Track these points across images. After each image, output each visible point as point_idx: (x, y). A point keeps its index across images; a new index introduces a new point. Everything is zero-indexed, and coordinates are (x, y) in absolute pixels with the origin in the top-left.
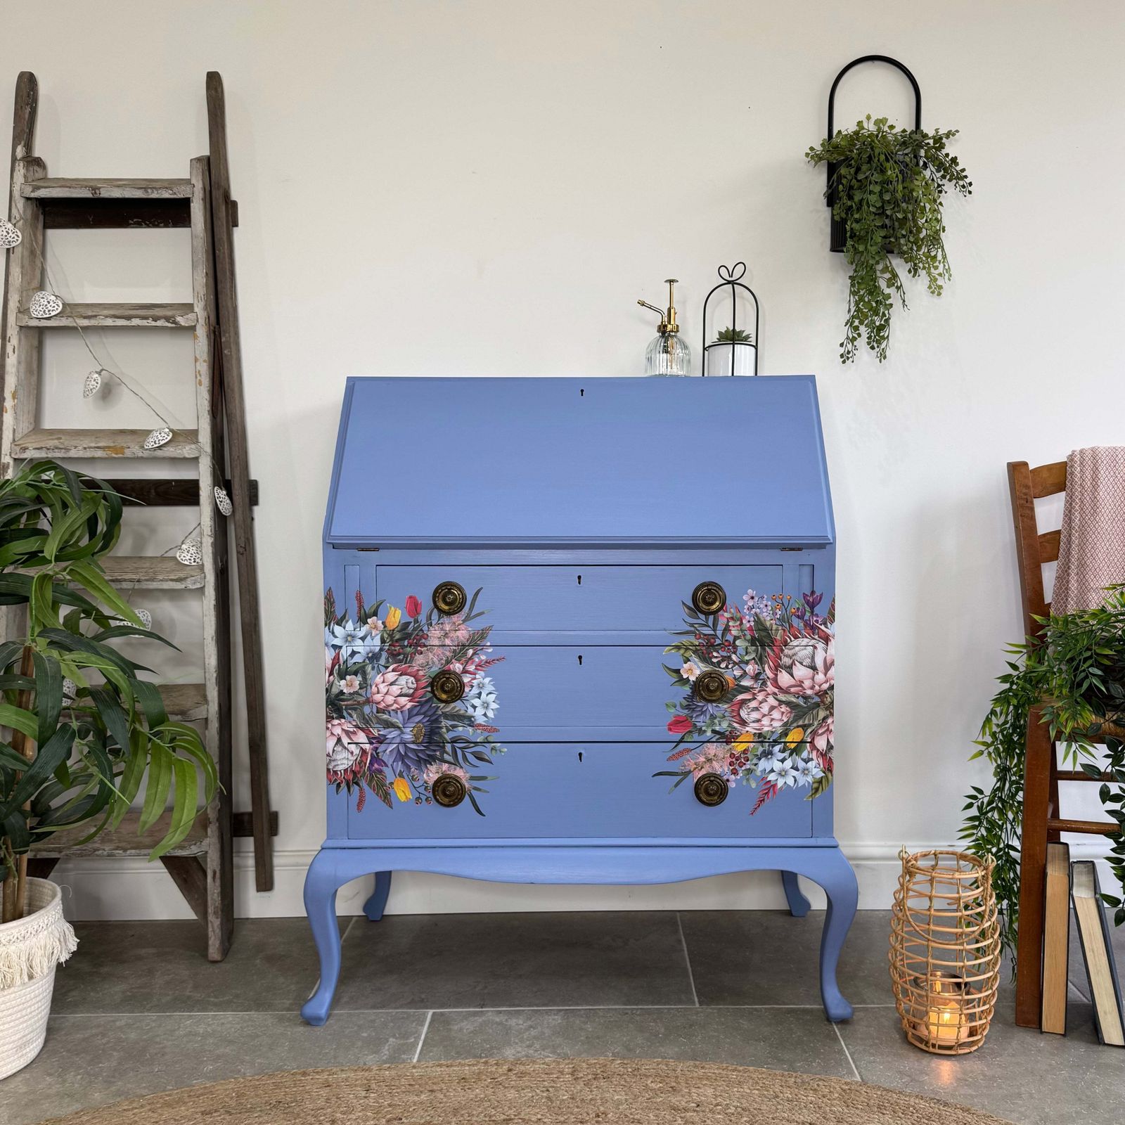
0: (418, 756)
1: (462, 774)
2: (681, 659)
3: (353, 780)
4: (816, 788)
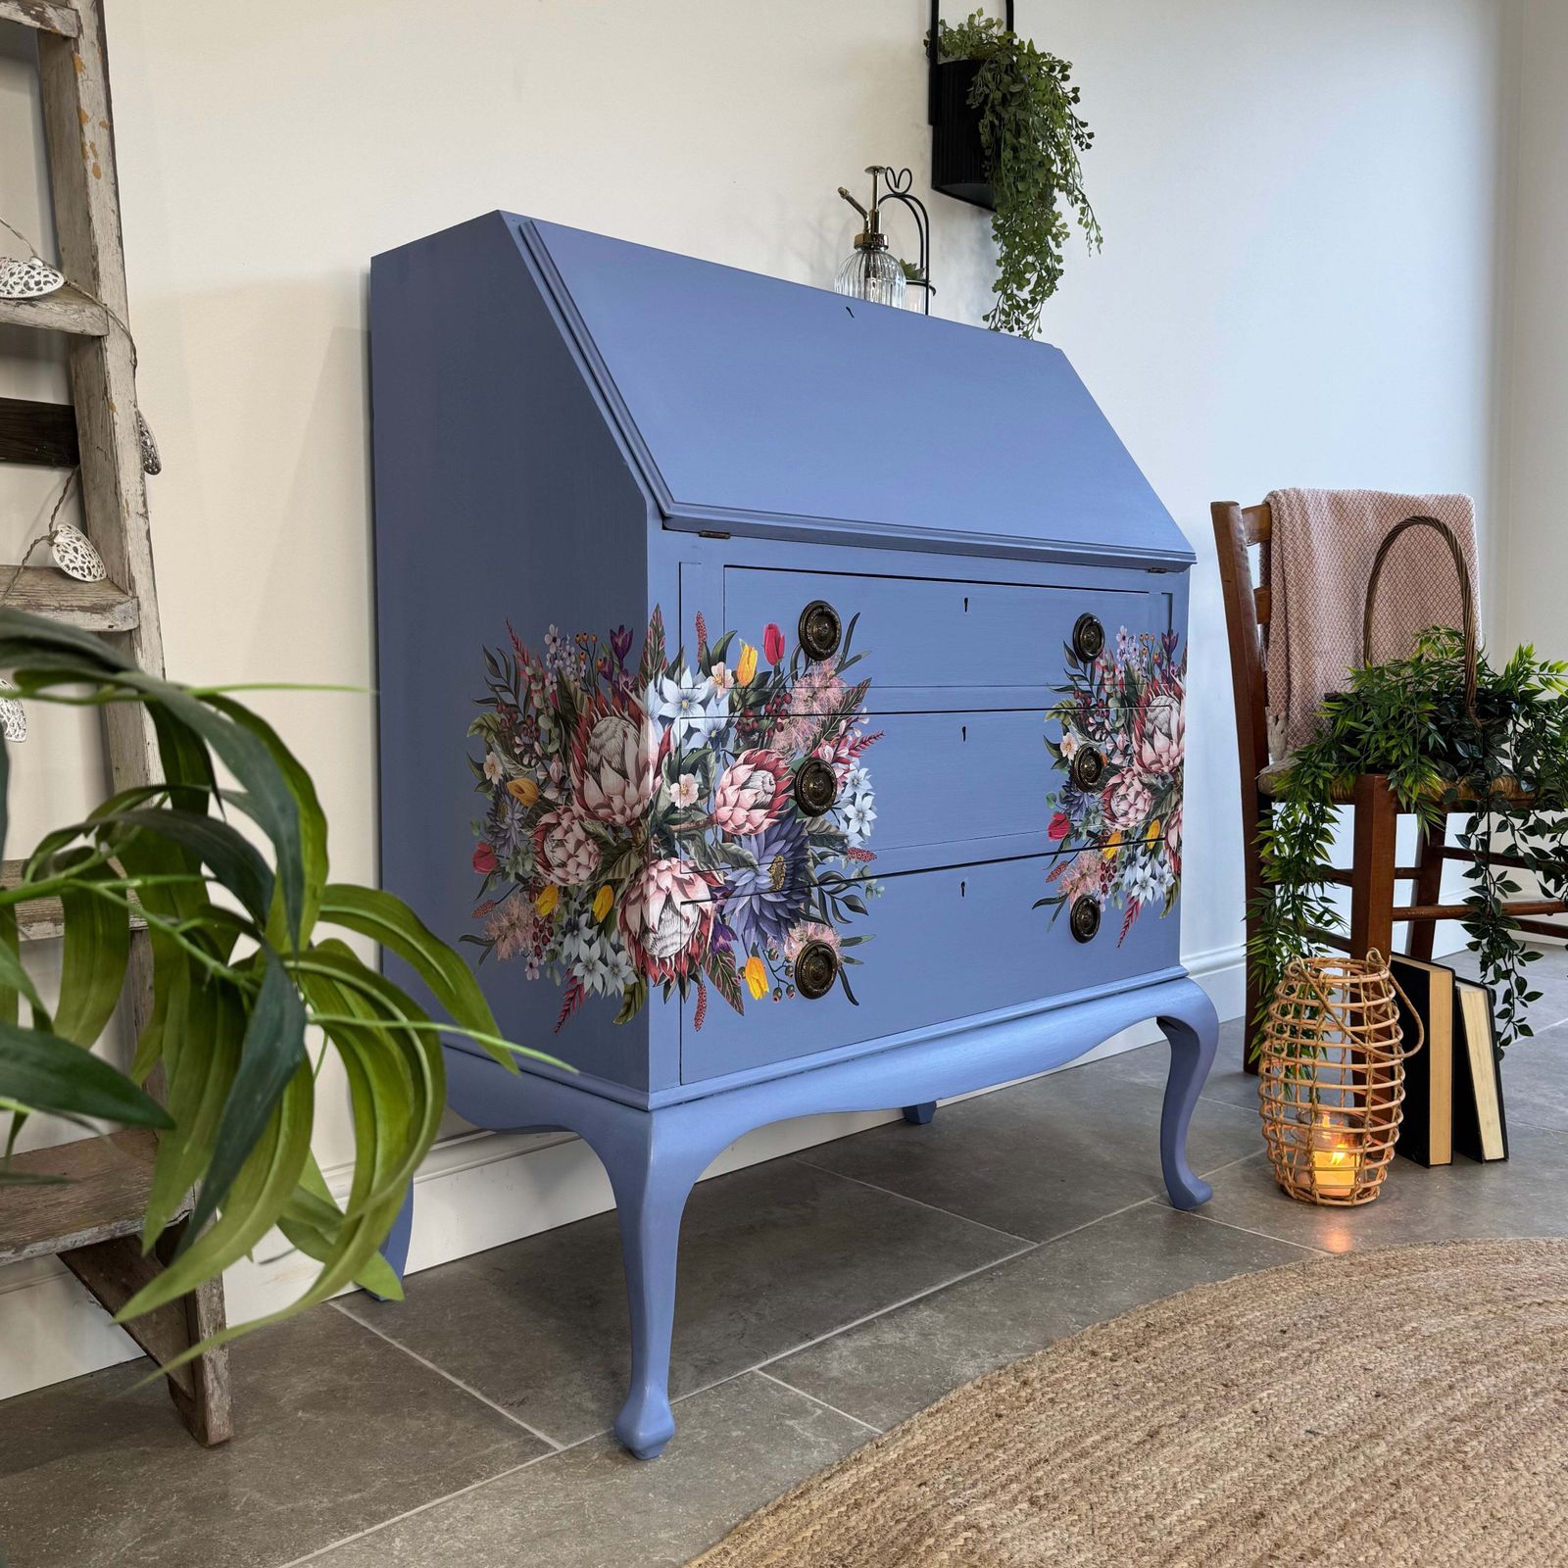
0: (777, 915)
1: (832, 938)
2: (1061, 728)
3: (688, 971)
4: (1168, 902)
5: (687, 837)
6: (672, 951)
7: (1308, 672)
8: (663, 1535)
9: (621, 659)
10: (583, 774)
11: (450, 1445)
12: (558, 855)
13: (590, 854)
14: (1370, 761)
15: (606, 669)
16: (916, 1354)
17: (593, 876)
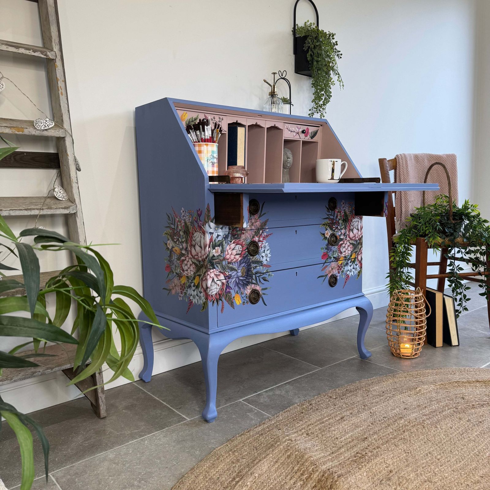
0: (243, 283)
1: (259, 288)
2: (325, 229)
3: (219, 298)
4: (358, 275)
5: (218, 263)
6: (214, 293)
7: (407, 207)
8: (212, 441)
9: (199, 218)
10: (191, 247)
11: (161, 419)
12: (186, 268)
13: (193, 268)
14: (420, 234)
15: (196, 220)
16: (284, 397)
17: (194, 273)
